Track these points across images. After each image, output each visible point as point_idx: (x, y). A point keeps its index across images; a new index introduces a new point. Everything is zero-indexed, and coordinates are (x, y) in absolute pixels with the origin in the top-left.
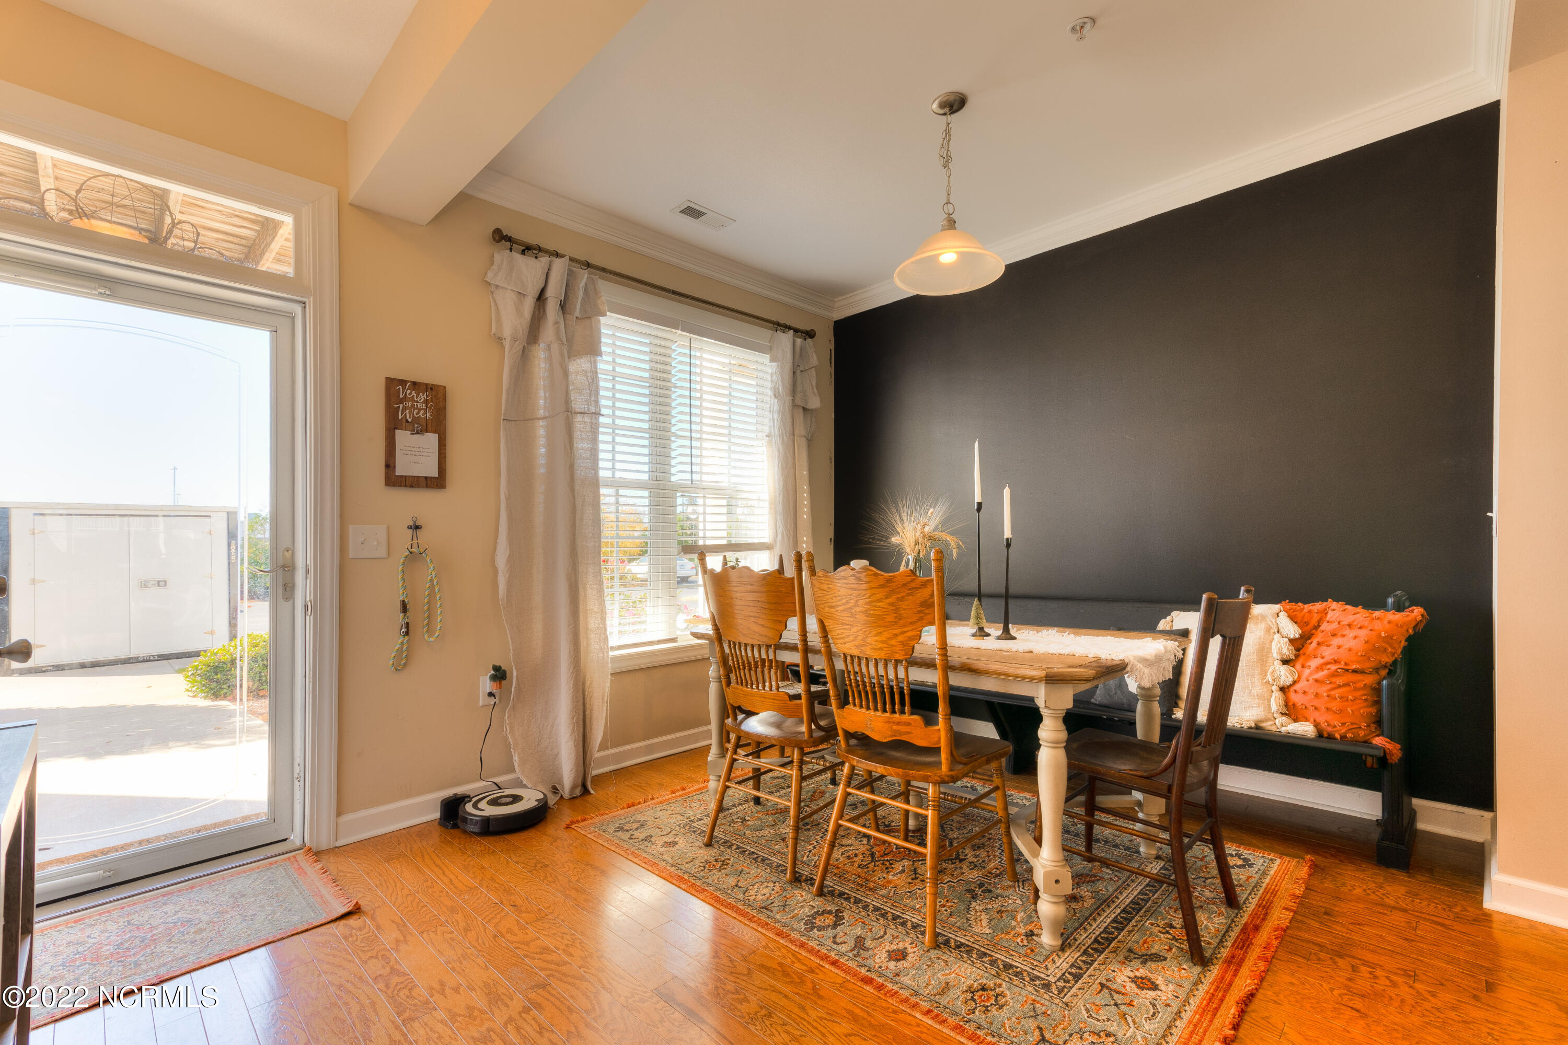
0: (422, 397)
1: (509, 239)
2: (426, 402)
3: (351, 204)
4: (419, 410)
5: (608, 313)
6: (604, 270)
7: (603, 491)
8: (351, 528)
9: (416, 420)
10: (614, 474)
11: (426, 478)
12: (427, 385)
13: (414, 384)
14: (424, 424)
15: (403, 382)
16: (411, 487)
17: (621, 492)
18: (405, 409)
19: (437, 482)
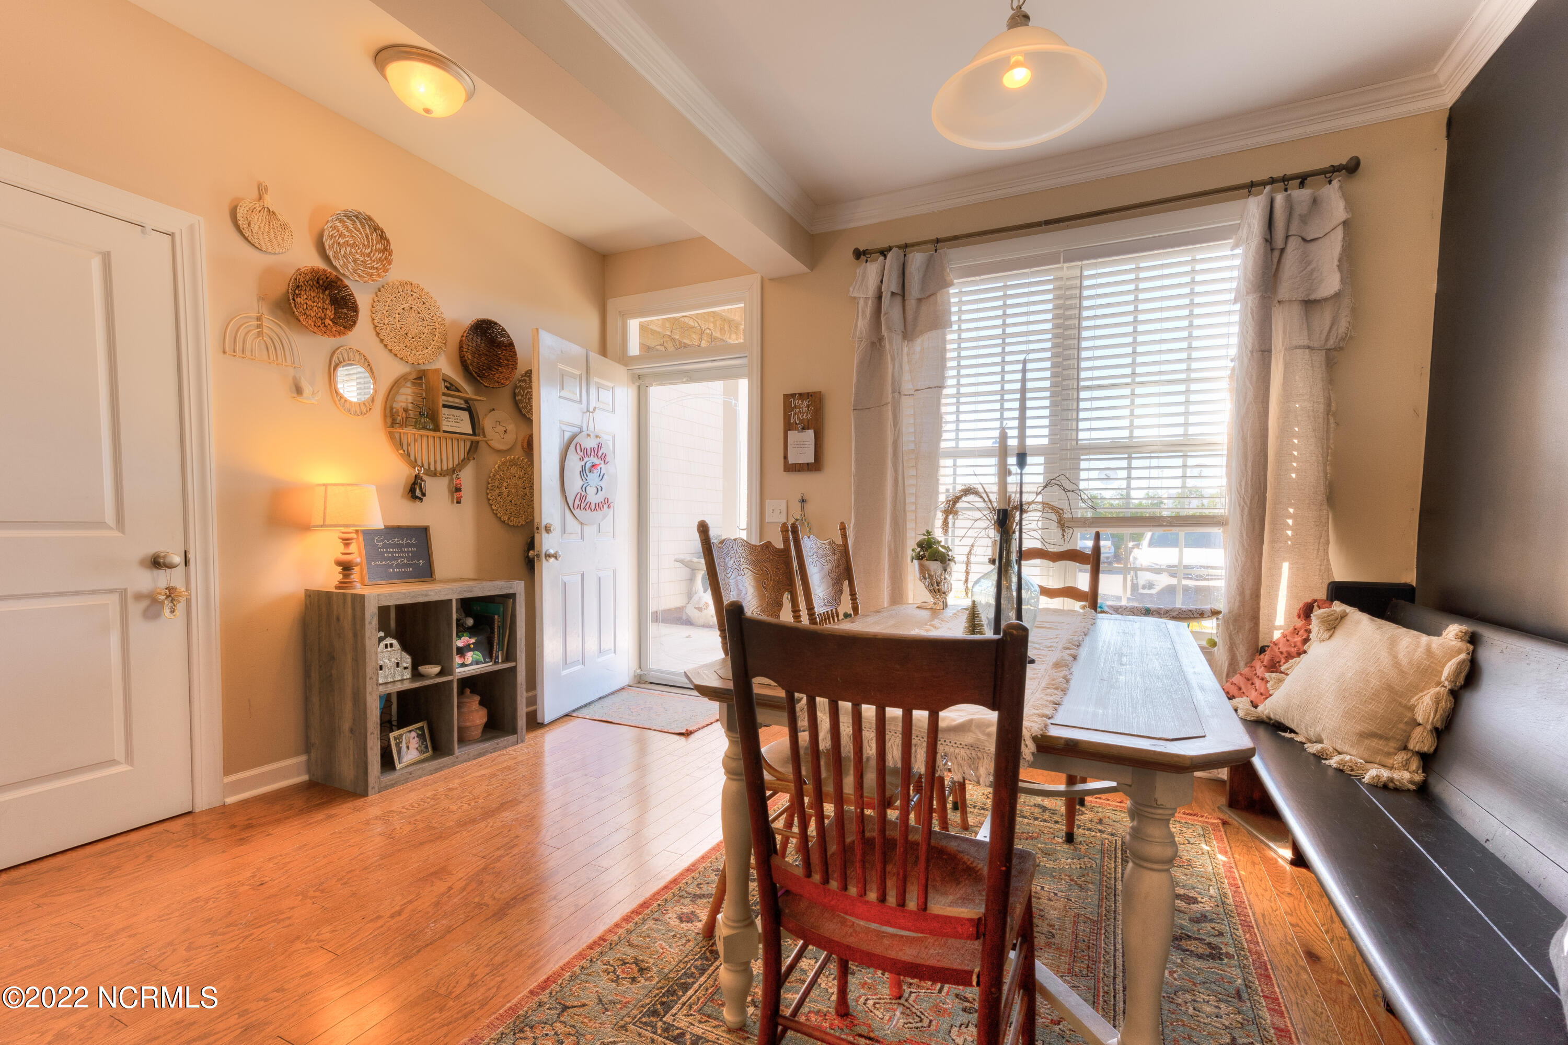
0: (805, 403)
1: (865, 253)
2: (808, 406)
3: (770, 280)
4: (804, 413)
5: (956, 281)
6: (956, 238)
7: (943, 462)
8: (767, 501)
9: (801, 421)
10: (957, 444)
11: (808, 464)
12: (808, 393)
13: (800, 394)
14: (806, 424)
15: (793, 395)
16: (799, 471)
17: (960, 462)
18: (795, 414)
19: (816, 466)
